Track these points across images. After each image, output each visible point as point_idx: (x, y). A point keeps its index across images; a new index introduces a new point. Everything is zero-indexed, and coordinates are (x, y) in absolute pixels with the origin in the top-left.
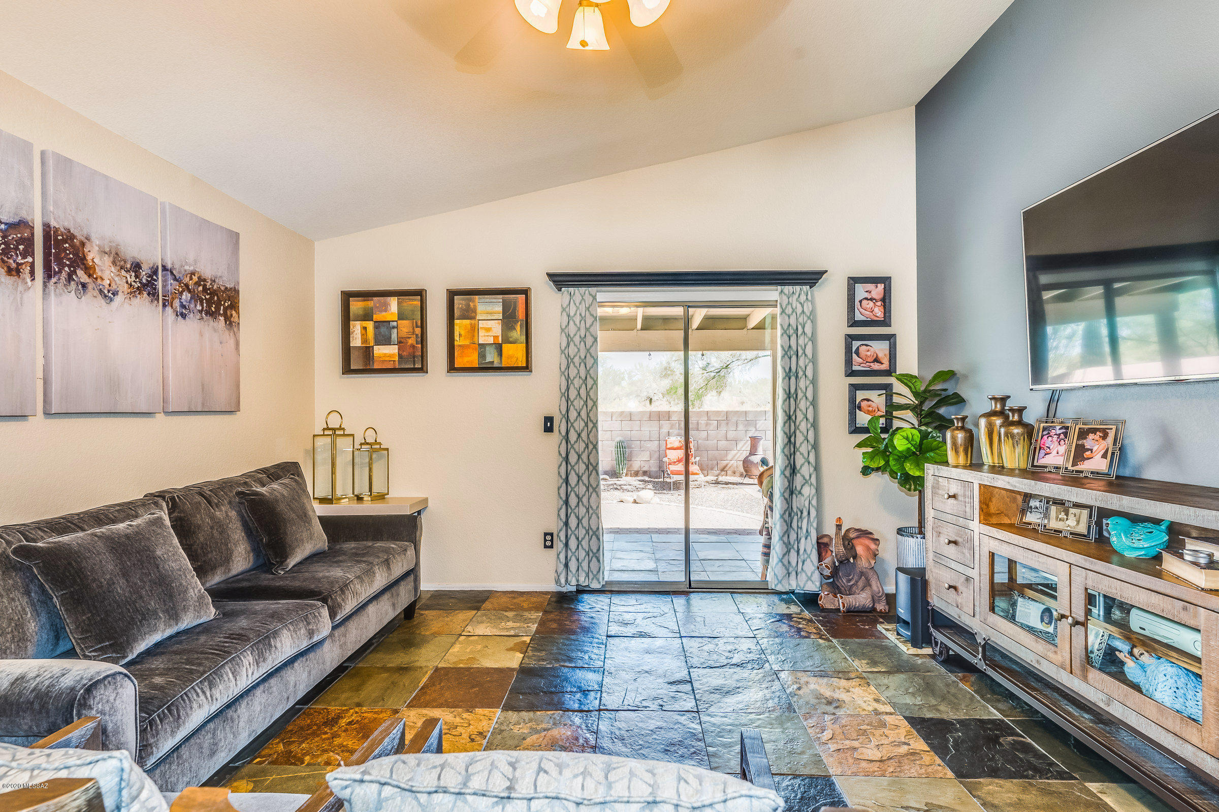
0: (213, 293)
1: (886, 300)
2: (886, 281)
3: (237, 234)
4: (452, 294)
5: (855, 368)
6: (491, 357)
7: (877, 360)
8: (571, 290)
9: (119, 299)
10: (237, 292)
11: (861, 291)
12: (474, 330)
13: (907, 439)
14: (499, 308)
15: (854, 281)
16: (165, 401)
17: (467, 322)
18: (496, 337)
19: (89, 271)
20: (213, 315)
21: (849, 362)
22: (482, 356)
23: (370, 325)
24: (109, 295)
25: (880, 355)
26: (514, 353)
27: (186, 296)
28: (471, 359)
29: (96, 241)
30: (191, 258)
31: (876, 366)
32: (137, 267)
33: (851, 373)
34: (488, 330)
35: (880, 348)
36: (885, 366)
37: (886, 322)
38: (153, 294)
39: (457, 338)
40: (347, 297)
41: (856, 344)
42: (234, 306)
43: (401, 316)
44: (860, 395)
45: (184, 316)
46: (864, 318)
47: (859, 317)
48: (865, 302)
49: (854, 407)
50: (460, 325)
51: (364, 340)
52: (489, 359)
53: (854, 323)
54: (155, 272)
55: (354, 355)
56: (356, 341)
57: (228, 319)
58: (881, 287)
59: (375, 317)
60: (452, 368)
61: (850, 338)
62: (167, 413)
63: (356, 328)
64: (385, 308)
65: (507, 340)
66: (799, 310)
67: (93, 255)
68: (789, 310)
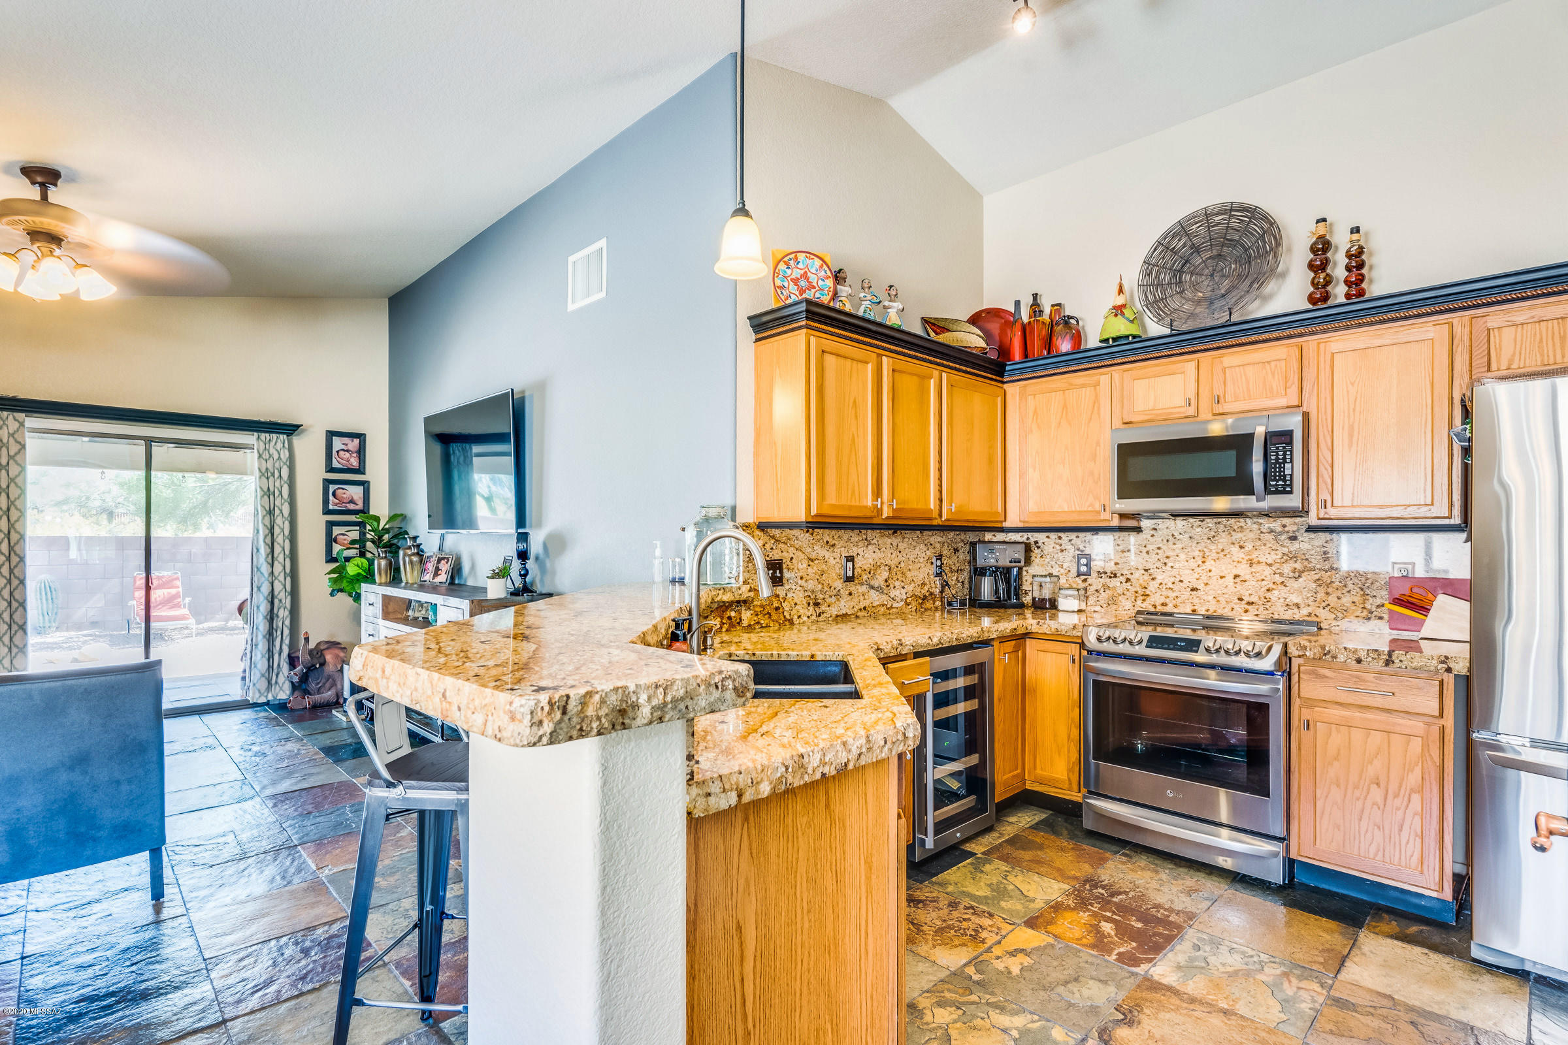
1: (361, 452)
2: (361, 437)
5: (331, 507)
7: (352, 501)
11: (338, 443)
13: (358, 566)
15: (331, 434)
21: (326, 501)
25: (355, 498)
31: (351, 507)
33: (327, 512)
35: (356, 492)
36: (360, 506)
37: (361, 470)
41: (332, 488)
44: (336, 531)
46: (340, 466)
47: (335, 464)
48: (341, 453)
49: (330, 540)
53: (330, 469)
58: (357, 441)
61: (327, 482)
66: (276, 456)
68: (265, 455)
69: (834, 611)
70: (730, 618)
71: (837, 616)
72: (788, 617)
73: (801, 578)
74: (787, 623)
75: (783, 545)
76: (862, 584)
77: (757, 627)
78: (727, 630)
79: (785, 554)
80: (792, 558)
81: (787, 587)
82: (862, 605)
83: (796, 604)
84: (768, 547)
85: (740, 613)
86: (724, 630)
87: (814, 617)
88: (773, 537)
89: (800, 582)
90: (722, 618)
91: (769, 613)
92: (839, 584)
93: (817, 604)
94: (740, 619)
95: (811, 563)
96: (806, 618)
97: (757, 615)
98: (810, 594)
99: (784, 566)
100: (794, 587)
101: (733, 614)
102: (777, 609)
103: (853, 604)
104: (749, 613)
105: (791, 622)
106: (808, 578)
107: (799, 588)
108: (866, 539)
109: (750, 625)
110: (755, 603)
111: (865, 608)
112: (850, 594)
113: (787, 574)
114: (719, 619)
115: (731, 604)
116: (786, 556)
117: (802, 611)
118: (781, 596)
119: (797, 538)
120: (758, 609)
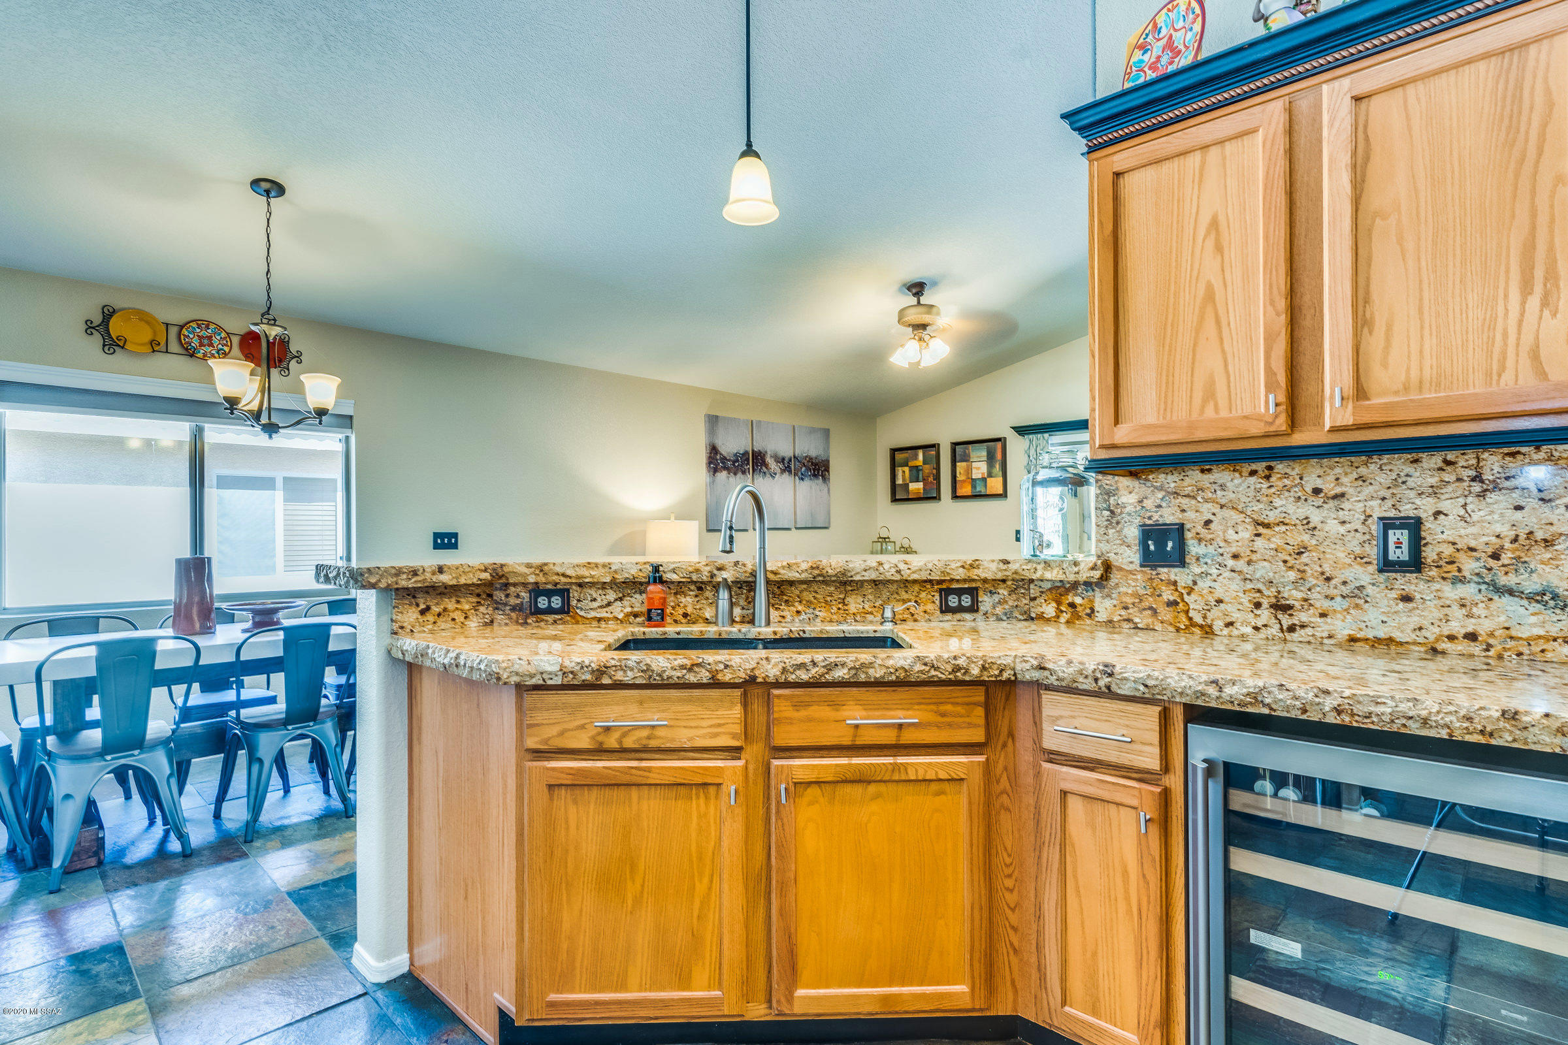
0: (816, 465)
3: (828, 430)
4: (955, 445)
6: (980, 488)
8: (1031, 436)
9: (777, 476)
10: (828, 461)
12: (969, 471)
14: (985, 453)
16: (795, 522)
17: (964, 464)
18: (983, 474)
19: (766, 466)
20: (815, 476)
22: (974, 487)
23: (907, 469)
24: (773, 475)
26: (995, 485)
27: (803, 469)
28: (966, 490)
29: (769, 453)
30: (806, 450)
32: (783, 459)
34: (978, 468)
38: (790, 472)
39: (958, 475)
40: (894, 451)
42: (827, 469)
43: (925, 462)
45: (802, 479)
50: (961, 466)
51: (904, 479)
52: (978, 489)
54: (790, 460)
55: (898, 489)
56: (899, 481)
57: (823, 476)
59: (911, 464)
60: (955, 497)
62: (796, 528)
63: (899, 471)
64: (916, 457)
65: (990, 475)
67: (769, 460)
69: (1343, 627)
70: (1072, 605)
71: (1353, 640)
72: (1198, 619)
73: (1235, 557)
74: (1197, 630)
75: (1185, 501)
76: (1460, 580)
77: (1126, 625)
78: (1068, 622)
79: (1190, 515)
80: (1208, 523)
81: (1198, 570)
82: (1458, 626)
83: (1219, 601)
84: (1148, 504)
85: (1092, 601)
86: (1063, 620)
87: (1274, 630)
88: (1161, 489)
89: (1231, 563)
90: (1059, 603)
91: (1151, 608)
92: (1364, 575)
93: (1281, 607)
94: (1092, 610)
95: (1261, 530)
96: (1248, 630)
97: (1126, 608)
98: (1260, 586)
99: (1188, 535)
100: (1214, 571)
101: (1078, 600)
102: (1172, 604)
103: (1415, 621)
104: (1108, 603)
105: (1208, 631)
106: (1254, 557)
107: (1227, 574)
108: (1477, 478)
109: (1111, 621)
110: (1121, 589)
111: (1472, 637)
112: (1407, 599)
113: (1194, 548)
114: (1054, 604)
115: (1075, 585)
116: (1193, 519)
117: (1236, 616)
118: (1181, 584)
119: (1223, 487)
120: (1129, 600)
